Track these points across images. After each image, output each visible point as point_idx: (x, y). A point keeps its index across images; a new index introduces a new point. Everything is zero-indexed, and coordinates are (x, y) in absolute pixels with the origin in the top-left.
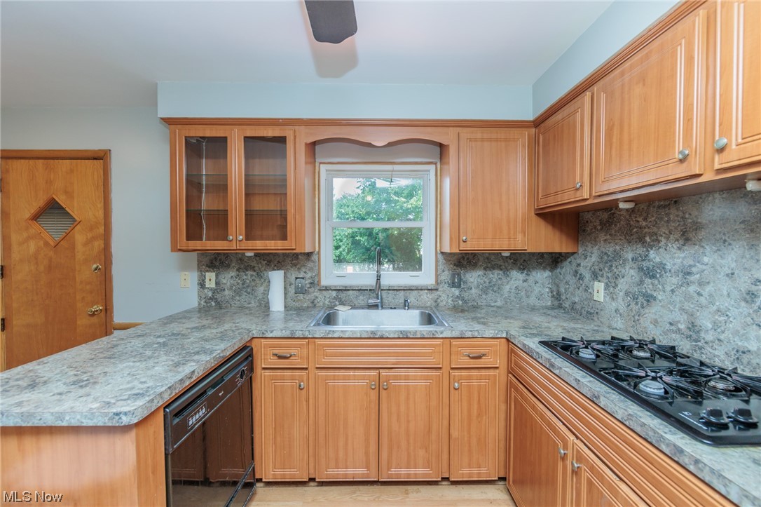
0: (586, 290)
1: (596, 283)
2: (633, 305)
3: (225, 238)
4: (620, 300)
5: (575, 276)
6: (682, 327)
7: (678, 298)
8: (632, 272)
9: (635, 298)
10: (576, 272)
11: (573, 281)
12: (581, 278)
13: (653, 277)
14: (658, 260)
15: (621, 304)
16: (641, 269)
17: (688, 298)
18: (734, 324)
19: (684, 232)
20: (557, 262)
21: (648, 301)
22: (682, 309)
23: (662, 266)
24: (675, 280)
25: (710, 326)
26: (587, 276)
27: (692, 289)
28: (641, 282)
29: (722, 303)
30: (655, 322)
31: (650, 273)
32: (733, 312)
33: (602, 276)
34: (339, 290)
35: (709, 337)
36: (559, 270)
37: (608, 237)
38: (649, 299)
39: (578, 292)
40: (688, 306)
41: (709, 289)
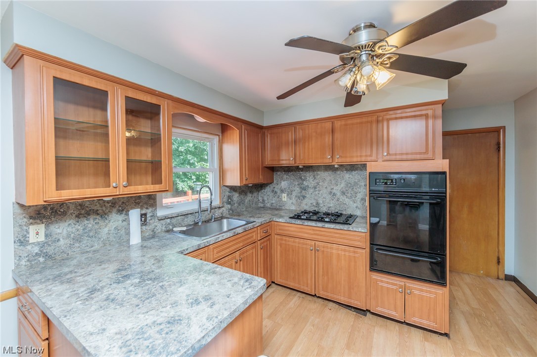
0: (278, 197)
1: (283, 194)
2: (298, 200)
3: (108, 185)
4: (293, 199)
5: (273, 192)
6: (314, 204)
7: (313, 196)
8: (298, 189)
9: (299, 198)
10: (273, 190)
11: (271, 194)
12: (276, 193)
13: (305, 190)
14: (306, 184)
15: (294, 200)
16: (301, 188)
17: (316, 195)
18: (328, 201)
19: (314, 176)
20: (262, 187)
21: (304, 198)
22: (314, 199)
23: (308, 186)
24: (312, 190)
25: (322, 202)
26: (279, 192)
27: (317, 192)
28: (301, 192)
29: (325, 195)
30: (306, 204)
31: (304, 189)
32: (327, 197)
33: (286, 191)
34: (171, 218)
35: (322, 206)
36: (263, 190)
37: (288, 177)
38: (304, 197)
39: (274, 198)
40: (316, 198)
41: (321, 192)
